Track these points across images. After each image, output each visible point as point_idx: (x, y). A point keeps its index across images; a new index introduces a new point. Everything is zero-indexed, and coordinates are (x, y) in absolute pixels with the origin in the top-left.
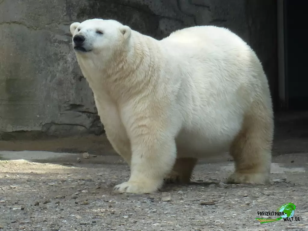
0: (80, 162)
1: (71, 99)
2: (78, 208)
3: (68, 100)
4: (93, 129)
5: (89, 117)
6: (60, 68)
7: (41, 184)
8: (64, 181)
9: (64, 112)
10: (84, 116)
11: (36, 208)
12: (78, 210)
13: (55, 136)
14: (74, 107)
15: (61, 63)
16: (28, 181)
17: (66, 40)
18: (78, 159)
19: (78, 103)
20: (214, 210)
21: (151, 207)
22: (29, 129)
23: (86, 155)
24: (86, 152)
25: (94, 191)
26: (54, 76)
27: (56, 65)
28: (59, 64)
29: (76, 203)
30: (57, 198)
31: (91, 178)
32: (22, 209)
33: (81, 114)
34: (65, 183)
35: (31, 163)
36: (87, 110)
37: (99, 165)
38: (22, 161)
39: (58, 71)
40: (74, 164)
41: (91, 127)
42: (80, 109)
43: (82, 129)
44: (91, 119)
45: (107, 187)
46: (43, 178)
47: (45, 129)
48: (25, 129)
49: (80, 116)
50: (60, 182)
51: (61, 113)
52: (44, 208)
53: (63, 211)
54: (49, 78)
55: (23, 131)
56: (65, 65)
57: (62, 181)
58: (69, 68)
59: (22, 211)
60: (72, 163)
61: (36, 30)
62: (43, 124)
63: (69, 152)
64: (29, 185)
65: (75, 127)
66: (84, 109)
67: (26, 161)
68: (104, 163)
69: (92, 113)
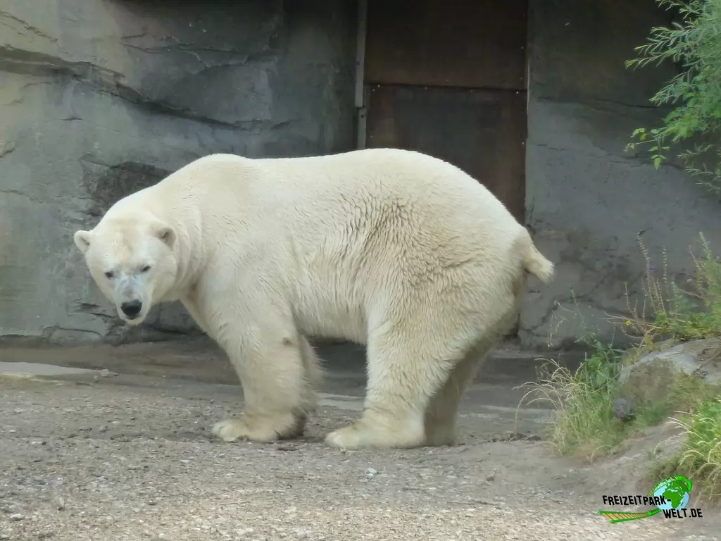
0: (98, 382)
1: (84, 296)
2: (118, 445)
3: (79, 298)
4: (109, 338)
5: (106, 322)
9: (74, 313)
10: (100, 319)
11: (61, 443)
12: (119, 449)
13: (58, 345)
14: (87, 307)
17: (82, 219)
18: (95, 377)
19: (92, 303)
20: (301, 459)
21: (214, 450)
23: (105, 372)
24: (105, 368)
26: (62, 266)
27: (66, 251)
29: (112, 438)
30: (81, 430)
31: (117, 404)
32: (44, 444)
33: (95, 316)
36: (103, 313)
37: (125, 387)
39: (67, 259)
40: (91, 384)
41: (108, 335)
42: (94, 310)
43: (95, 337)
44: (108, 325)
45: (144, 418)
47: (46, 335)
49: (94, 319)
51: (70, 313)
52: (73, 444)
54: (56, 268)
59: (44, 446)
60: (88, 383)
61: (41, 203)
62: (45, 327)
63: (80, 368)
65: (86, 333)
66: (99, 310)
68: (130, 384)
69: (110, 317)
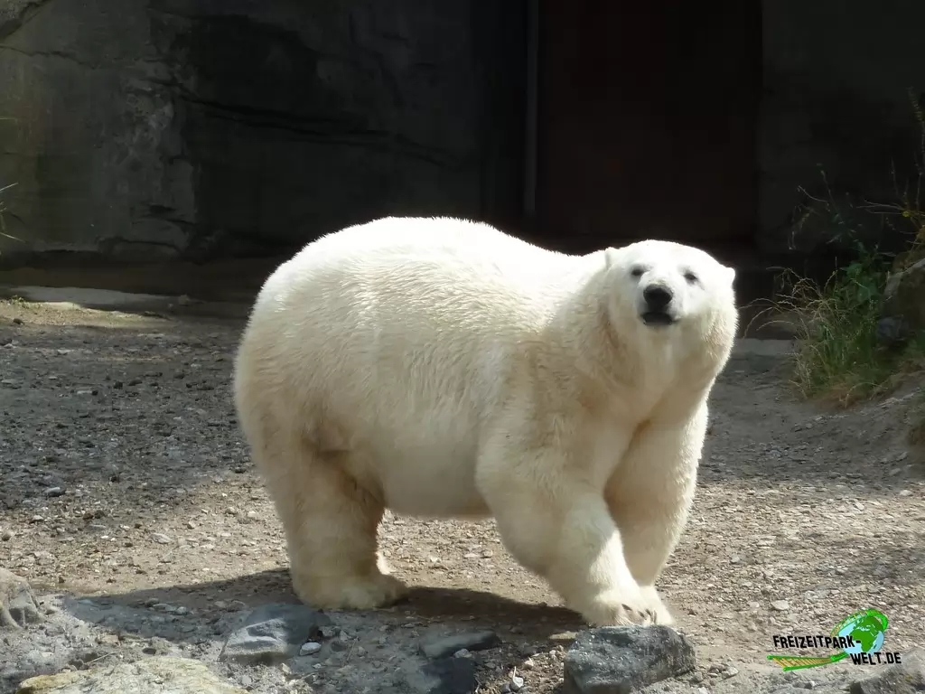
0: (173, 312)
1: (154, 196)
2: (196, 394)
3: (147, 199)
4: (191, 253)
5: (185, 231)
6: (135, 140)
7: (111, 348)
8: (153, 346)
9: (140, 220)
10: (176, 227)
11: (118, 392)
12: (197, 400)
13: (121, 263)
14: (158, 211)
15: (138, 131)
16: (85, 342)
18: (171, 305)
19: (166, 205)
22: (76, 249)
23: (183, 299)
24: (184, 294)
25: (213, 366)
26: (124, 154)
27: (128, 133)
28: (133, 132)
29: (188, 386)
30: (147, 375)
31: (199, 341)
32: (95, 393)
33: (171, 224)
34: (155, 348)
35: (85, 310)
38: (67, 305)
39: (131, 145)
40: (164, 315)
41: (188, 248)
43: (171, 251)
44: (188, 235)
46: (112, 337)
47: (104, 250)
48: (68, 247)
49: (169, 227)
50: (146, 347)
51: (134, 221)
52: (134, 394)
53: (170, 401)
54: (115, 158)
55: (64, 251)
56: (146, 134)
57: (148, 345)
58: (152, 139)
59: (94, 397)
60: (160, 314)
61: (93, 68)
62: (102, 239)
64: (90, 349)
65: (159, 247)
66: (176, 216)
67: (77, 307)
